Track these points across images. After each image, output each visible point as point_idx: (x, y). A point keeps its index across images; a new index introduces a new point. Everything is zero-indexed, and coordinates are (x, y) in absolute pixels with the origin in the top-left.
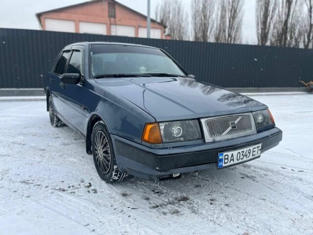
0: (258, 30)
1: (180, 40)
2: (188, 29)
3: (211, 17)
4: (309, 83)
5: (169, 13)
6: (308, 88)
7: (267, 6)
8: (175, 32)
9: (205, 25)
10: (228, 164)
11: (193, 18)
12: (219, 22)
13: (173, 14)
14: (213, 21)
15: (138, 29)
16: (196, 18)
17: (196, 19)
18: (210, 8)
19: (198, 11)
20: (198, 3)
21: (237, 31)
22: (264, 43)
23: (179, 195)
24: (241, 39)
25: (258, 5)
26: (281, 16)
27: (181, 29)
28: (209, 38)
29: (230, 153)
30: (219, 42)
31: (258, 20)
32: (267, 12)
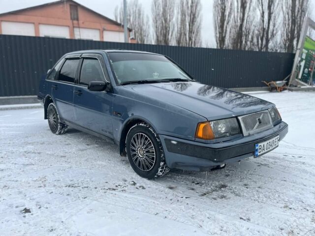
0: (216, 34)
1: (142, 43)
2: (149, 33)
3: (172, 21)
4: (270, 83)
5: (130, 16)
6: (270, 87)
7: (223, 11)
8: (137, 34)
9: (166, 28)
10: (261, 153)
11: (154, 21)
12: (179, 26)
13: (133, 17)
14: (174, 25)
15: (102, 32)
16: (157, 21)
17: (156, 23)
18: (170, 12)
19: (158, 15)
20: (158, 7)
21: (197, 35)
22: (222, 46)
23: (217, 183)
24: (201, 42)
25: (215, 10)
26: (236, 21)
27: (142, 33)
28: (171, 41)
29: (262, 144)
30: (181, 45)
31: (216, 24)
32: (224, 17)
